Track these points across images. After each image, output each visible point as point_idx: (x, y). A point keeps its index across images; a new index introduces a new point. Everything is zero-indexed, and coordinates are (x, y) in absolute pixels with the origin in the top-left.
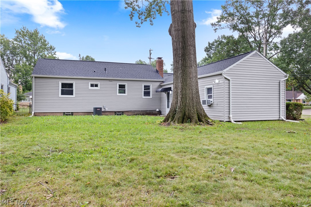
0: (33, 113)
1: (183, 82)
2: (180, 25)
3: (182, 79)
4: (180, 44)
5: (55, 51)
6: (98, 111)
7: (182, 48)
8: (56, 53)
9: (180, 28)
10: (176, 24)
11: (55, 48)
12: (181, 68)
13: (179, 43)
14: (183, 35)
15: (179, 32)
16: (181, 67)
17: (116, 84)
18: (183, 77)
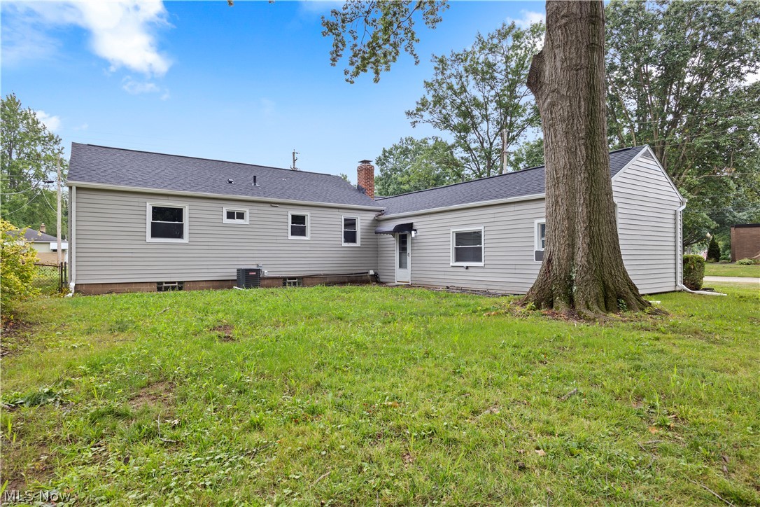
0: (72, 285)
1: (592, 204)
2: (583, 54)
3: (590, 196)
4: (583, 103)
5: (61, 146)
6: (250, 278)
7: (588, 116)
8: (63, 151)
9: (583, 62)
10: (573, 50)
11: (60, 140)
12: (583, 168)
13: (579, 102)
14: (590, 80)
15: (582, 73)
16: (585, 164)
17: (286, 213)
18: (591, 192)
